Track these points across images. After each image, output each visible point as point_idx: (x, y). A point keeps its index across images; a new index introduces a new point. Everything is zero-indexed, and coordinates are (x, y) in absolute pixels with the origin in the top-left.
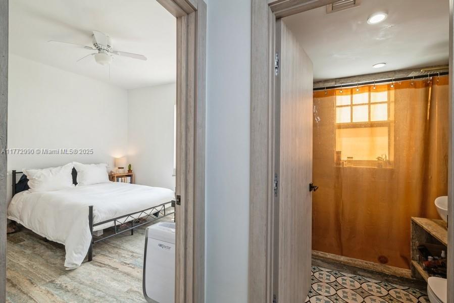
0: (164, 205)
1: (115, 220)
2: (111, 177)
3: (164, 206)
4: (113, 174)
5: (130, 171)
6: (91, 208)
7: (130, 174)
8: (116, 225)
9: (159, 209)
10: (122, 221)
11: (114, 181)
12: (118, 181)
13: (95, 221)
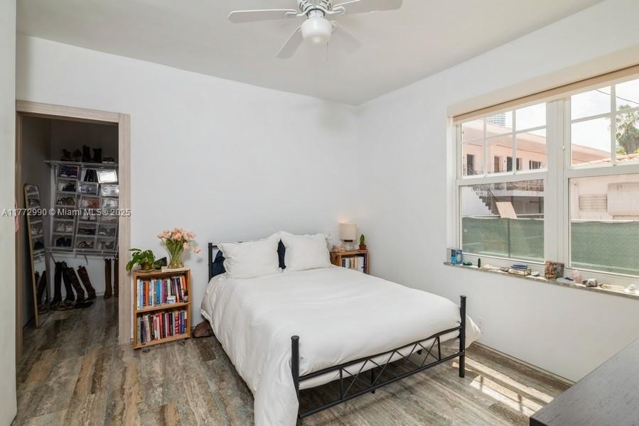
0: (437, 336)
1: (340, 367)
2: (334, 256)
3: (438, 338)
4: (336, 250)
5: (363, 246)
6: (295, 342)
7: (363, 252)
8: (343, 377)
9: (427, 344)
10: (354, 370)
11: (338, 265)
12: (344, 265)
13: (304, 369)
